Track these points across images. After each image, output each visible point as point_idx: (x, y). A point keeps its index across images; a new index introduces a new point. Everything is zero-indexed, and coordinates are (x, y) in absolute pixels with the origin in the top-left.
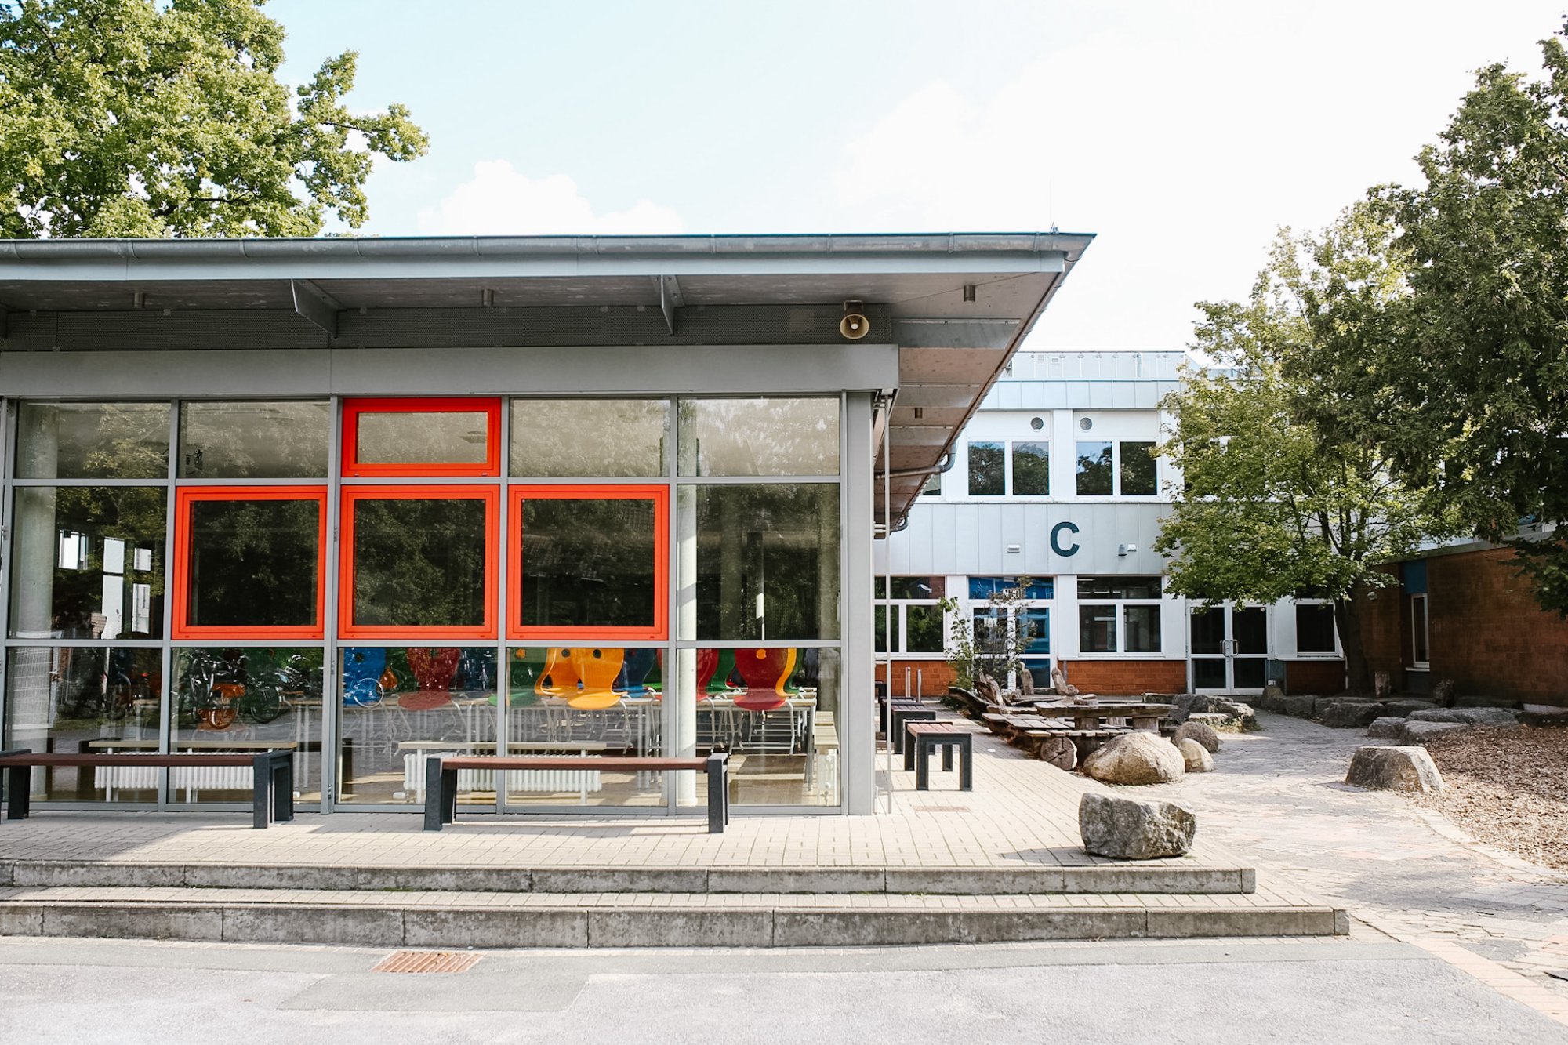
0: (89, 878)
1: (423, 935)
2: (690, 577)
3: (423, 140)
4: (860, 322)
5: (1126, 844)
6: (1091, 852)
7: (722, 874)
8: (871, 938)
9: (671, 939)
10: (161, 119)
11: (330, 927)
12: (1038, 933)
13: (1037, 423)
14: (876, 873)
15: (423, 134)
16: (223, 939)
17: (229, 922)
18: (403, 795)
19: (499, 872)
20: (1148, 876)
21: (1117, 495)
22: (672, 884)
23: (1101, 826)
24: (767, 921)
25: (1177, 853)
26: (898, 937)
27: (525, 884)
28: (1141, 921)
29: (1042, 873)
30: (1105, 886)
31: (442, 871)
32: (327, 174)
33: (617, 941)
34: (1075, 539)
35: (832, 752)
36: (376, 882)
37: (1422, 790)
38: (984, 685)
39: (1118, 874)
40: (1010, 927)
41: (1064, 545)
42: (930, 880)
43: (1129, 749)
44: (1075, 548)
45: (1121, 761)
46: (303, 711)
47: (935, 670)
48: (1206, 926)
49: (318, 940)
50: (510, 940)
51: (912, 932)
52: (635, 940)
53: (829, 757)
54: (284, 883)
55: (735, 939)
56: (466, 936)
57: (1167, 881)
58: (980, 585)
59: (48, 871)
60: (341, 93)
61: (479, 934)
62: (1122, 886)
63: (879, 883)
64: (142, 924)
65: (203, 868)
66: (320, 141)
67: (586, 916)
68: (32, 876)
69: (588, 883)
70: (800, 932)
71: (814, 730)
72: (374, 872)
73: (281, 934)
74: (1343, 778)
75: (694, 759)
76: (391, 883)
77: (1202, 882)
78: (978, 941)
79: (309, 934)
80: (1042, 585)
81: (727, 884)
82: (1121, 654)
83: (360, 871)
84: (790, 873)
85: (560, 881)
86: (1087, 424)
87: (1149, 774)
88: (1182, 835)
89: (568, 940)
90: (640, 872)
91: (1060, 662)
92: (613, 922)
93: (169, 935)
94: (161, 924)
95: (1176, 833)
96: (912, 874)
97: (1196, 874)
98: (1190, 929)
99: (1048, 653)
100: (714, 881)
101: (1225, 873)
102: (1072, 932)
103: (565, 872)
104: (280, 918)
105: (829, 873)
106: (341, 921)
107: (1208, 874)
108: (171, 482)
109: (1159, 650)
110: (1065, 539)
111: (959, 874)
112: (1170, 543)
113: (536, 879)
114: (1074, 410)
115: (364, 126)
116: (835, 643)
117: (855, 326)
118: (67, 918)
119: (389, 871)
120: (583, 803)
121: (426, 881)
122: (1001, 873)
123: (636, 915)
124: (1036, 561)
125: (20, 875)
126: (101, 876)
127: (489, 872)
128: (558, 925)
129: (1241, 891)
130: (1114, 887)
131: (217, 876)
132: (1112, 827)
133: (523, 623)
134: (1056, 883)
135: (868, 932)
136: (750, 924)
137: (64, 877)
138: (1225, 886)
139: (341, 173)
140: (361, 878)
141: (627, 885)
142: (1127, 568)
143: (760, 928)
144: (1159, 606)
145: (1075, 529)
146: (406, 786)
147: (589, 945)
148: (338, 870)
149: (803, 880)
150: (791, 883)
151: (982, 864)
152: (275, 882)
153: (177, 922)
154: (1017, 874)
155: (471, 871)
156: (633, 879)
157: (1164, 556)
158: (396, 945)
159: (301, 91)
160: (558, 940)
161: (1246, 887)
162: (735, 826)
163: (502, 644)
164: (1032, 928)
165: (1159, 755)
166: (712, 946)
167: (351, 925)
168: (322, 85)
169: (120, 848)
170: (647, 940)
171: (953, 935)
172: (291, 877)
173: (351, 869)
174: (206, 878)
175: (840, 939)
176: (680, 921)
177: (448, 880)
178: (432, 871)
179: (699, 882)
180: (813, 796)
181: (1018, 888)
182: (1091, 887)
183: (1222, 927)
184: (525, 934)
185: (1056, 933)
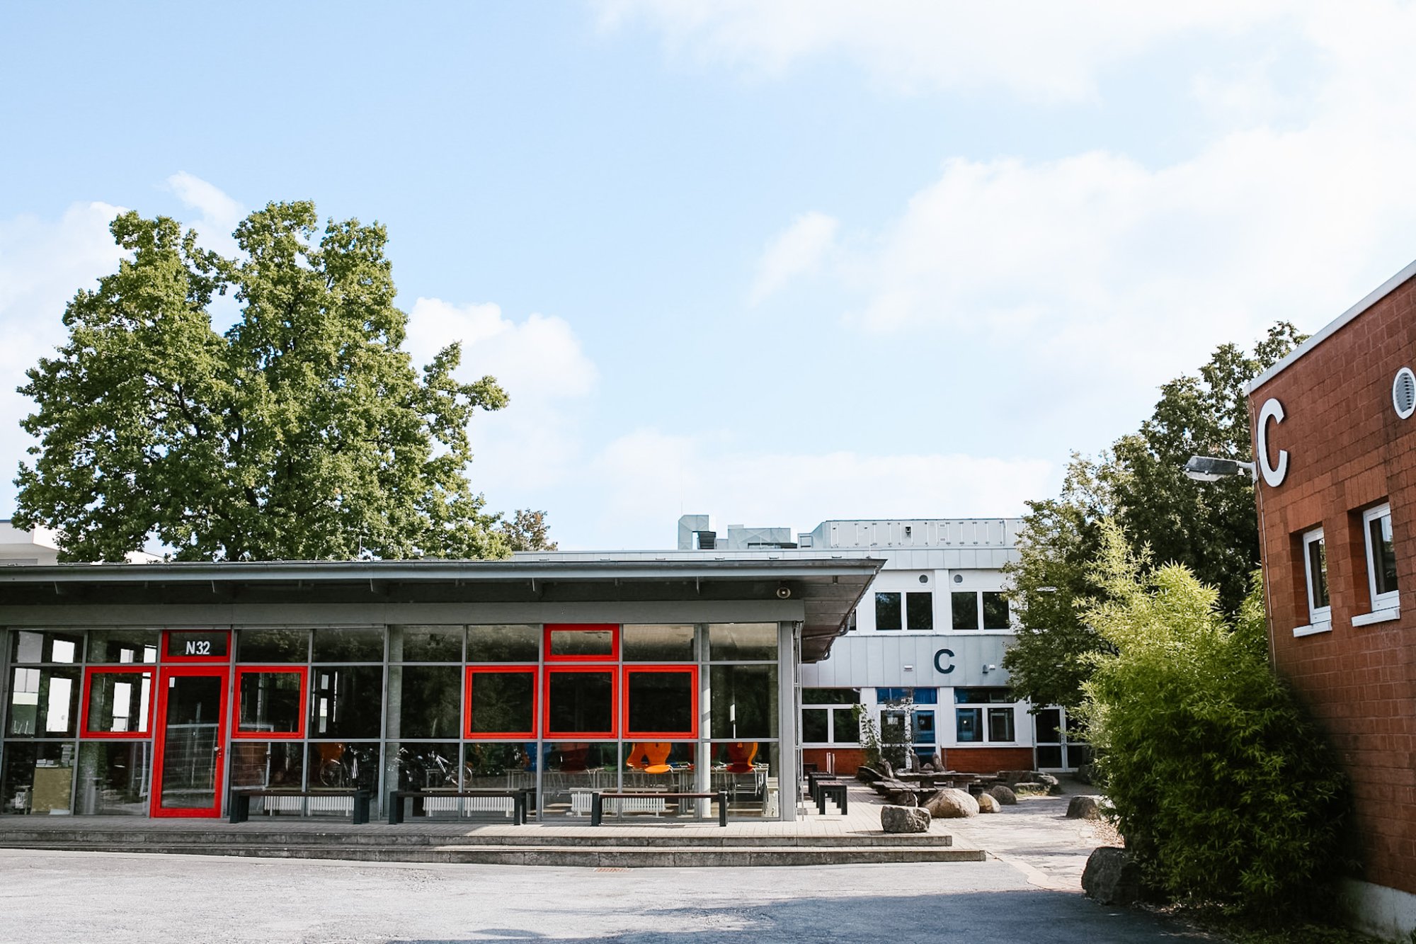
0: (462, 841)
1: (607, 862)
2: (707, 708)
3: (505, 397)
4: (786, 591)
5: (899, 826)
6: (885, 831)
7: (728, 838)
8: (790, 863)
9: (709, 864)
10: (350, 402)
11: (569, 859)
12: (859, 860)
13: (924, 579)
14: (793, 838)
15: (504, 393)
16: (524, 864)
17: (527, 857)
18: (571, 813)
19: (635, 838)
20: (907, 839)
21: (981, 630)
22: (707, 843)
23: (890, 819)
24: (747, 856)
25: (922, 830)
26: (802, 862)
27: (646, 843)
28: (900, 855)
29: (862, 838)
30: (889, 843)
31: (610, 838)
32: (443, 422)
33: (686, 864)
34: (952, 661)
35: (776, 793)
36: (583, 843)
37: (1100, 819)
38: (881, 765)
39: (895, 838)
40: (847, 858)
41: (944, 666)
42: (816, 840)
43: (944, 798)
44: (952, 668)
45: (939, 805)
46: (511, 775)
47: (854, 756)
48: (927, 857)
49: (564, 865)
50: (643, 864)
51: (807, 860)
52: (694, 864)
53: (774, 795)
54: (544, 843)
55: (735, 863)
56: (625, 863)
57: (915, 841)
58: (884, 695)
59: (444, 839)
60: (452, 369)
61: (630, 862)
62: (896, 843)
63: (794, 842)
64: (491, 859)
65: (509, 837)
66: (439, 402)
67: (674, 854)
68: (437, 841)
69: (672, 842)
70: (761, 860)
71: (767, 784)
72: (582, 838)
73: (548, 862)
74: (1065, 815)
75: (709, 794)
76: (589, 843)
77: (930, 841)
78: (834, 863)
79: (560, 862)
80: (928, 694)
81: (730, 843)
82: (986, 743)
83: (576, 838)
84: (757, 838)
85: (660, 842)
86: (959, 579)
87: (955, 812)
88: (924, 823)
89: (666, 864)
90: (694, 838)
91: (943, 750)
92: (685, 857)
93: (503, 863)
94: (498, 858)
95: (921, 822)
96: (808, 838)
97: (927, 838)
98: (921, 859)
99: (934, 742)
100: (725, 842)
101: (939, 837)
102: (872, 860)
103: (663, 838)
104: (548, 856)
105: (773, 838)
106: (573, 857)
107: (932, 838)
108: (463, 664)
109: (1013, 740)
110: (945, 661)
111: (827, 838)
112: (1014, 664)
113: (650, 841)
114: (949, 570)
115: (465, 390)
116: (776, 740)
117: (784, 593)
118: (460, 856)
119: (589, 838)
120: (657, 816)
121: (604, 842)
122: (845, 838)
123: (694, 854)
124: (924, 677)
125: (432, 841)
126: (466, 841)
127: (630, 838)
128: (662, 858)
129: (946, 845)
130: (893, 844)
131: (515, 840)
132: (894, 819)
133: (630, 731)
134: (868, 842)
135: (789, 860)
136: (741, 857)
137: (451, 841)
138: (940, 843)
139: (452, 421)
140: (576, 841)
141: (689, 843)
142: (988, 682)
143: (745, 858)
144: (1012, 709)
145: (951, 654)
146: (572, 809)
147: (675, 866)
148: (567, 838)
149: (763, 841)
150: (757, 842)
151: (838, 835)
152: (540, 843)
153: (505, 857)
154: (852, 838)
155: (623, 838)
156: (691, 841)
157: (1010, 672)
158: (596, 866)
159: (427, 369)
160: (663, 864)
161: (948, 843)
162: (729, 825)
163: (620, 741)
164: (856, 858)
165: (961, 801)
166: (725, 866)
167: (577, 858)
168: (440, 364)
169: (469, 831)
170: (699, 864)
171: (824, 861)
172: (547, 841)
173: (572, 838)
174: (511, 841)
175: (777, 863)
176: (712, 856)
177: (613, 841)
178: (606, 838)
179: (719, 842)
180: (768, 814)
181: (852, 844)
182: (883, 843)
183: (934, 857)
184: (649, 862)
185: (866, 860)
